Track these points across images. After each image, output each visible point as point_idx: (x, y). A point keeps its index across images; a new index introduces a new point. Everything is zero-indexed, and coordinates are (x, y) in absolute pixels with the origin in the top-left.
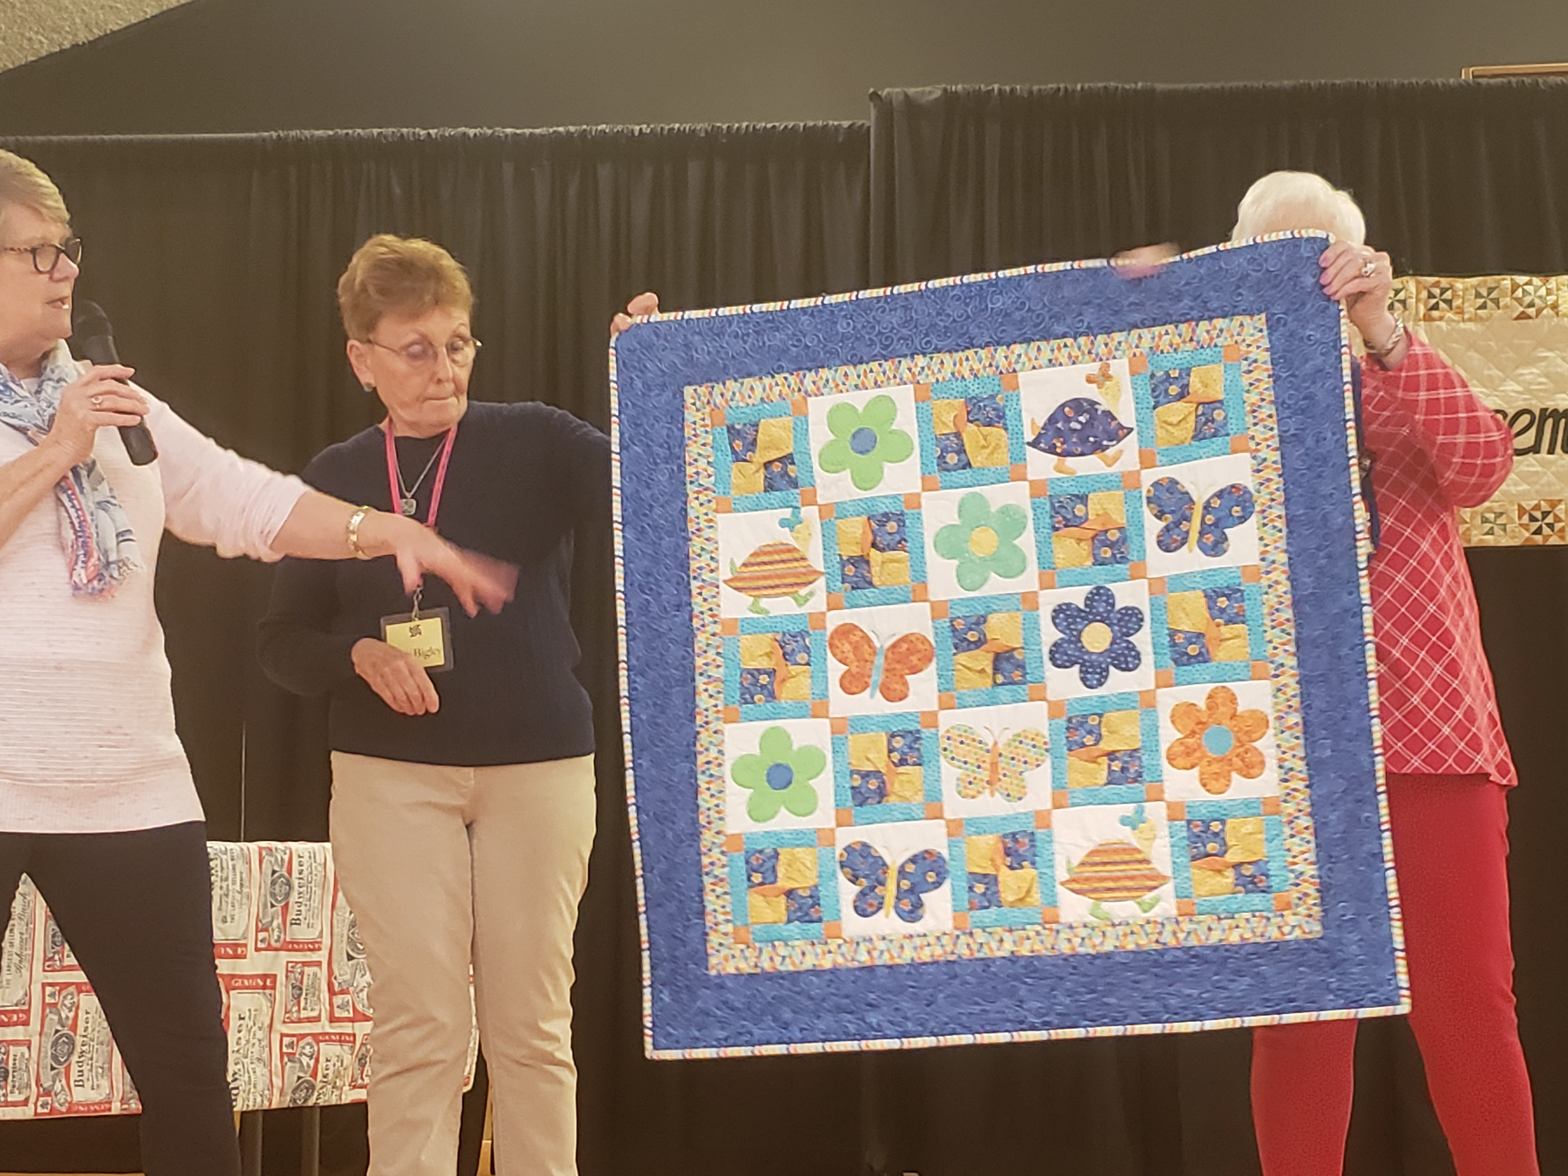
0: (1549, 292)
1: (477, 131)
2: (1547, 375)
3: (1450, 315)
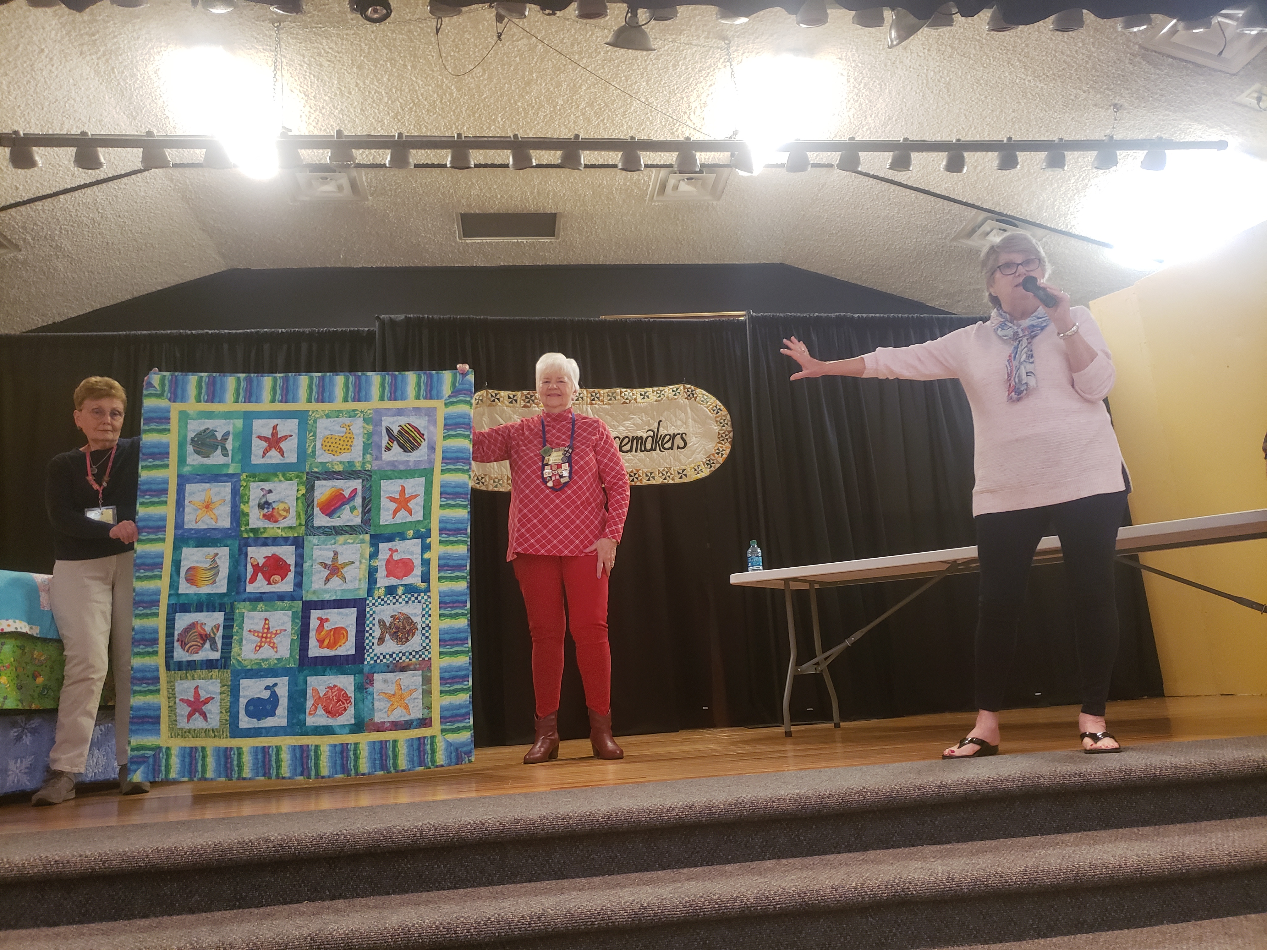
1: (213, 331)
2: (634, 424)
3: (599, 402)
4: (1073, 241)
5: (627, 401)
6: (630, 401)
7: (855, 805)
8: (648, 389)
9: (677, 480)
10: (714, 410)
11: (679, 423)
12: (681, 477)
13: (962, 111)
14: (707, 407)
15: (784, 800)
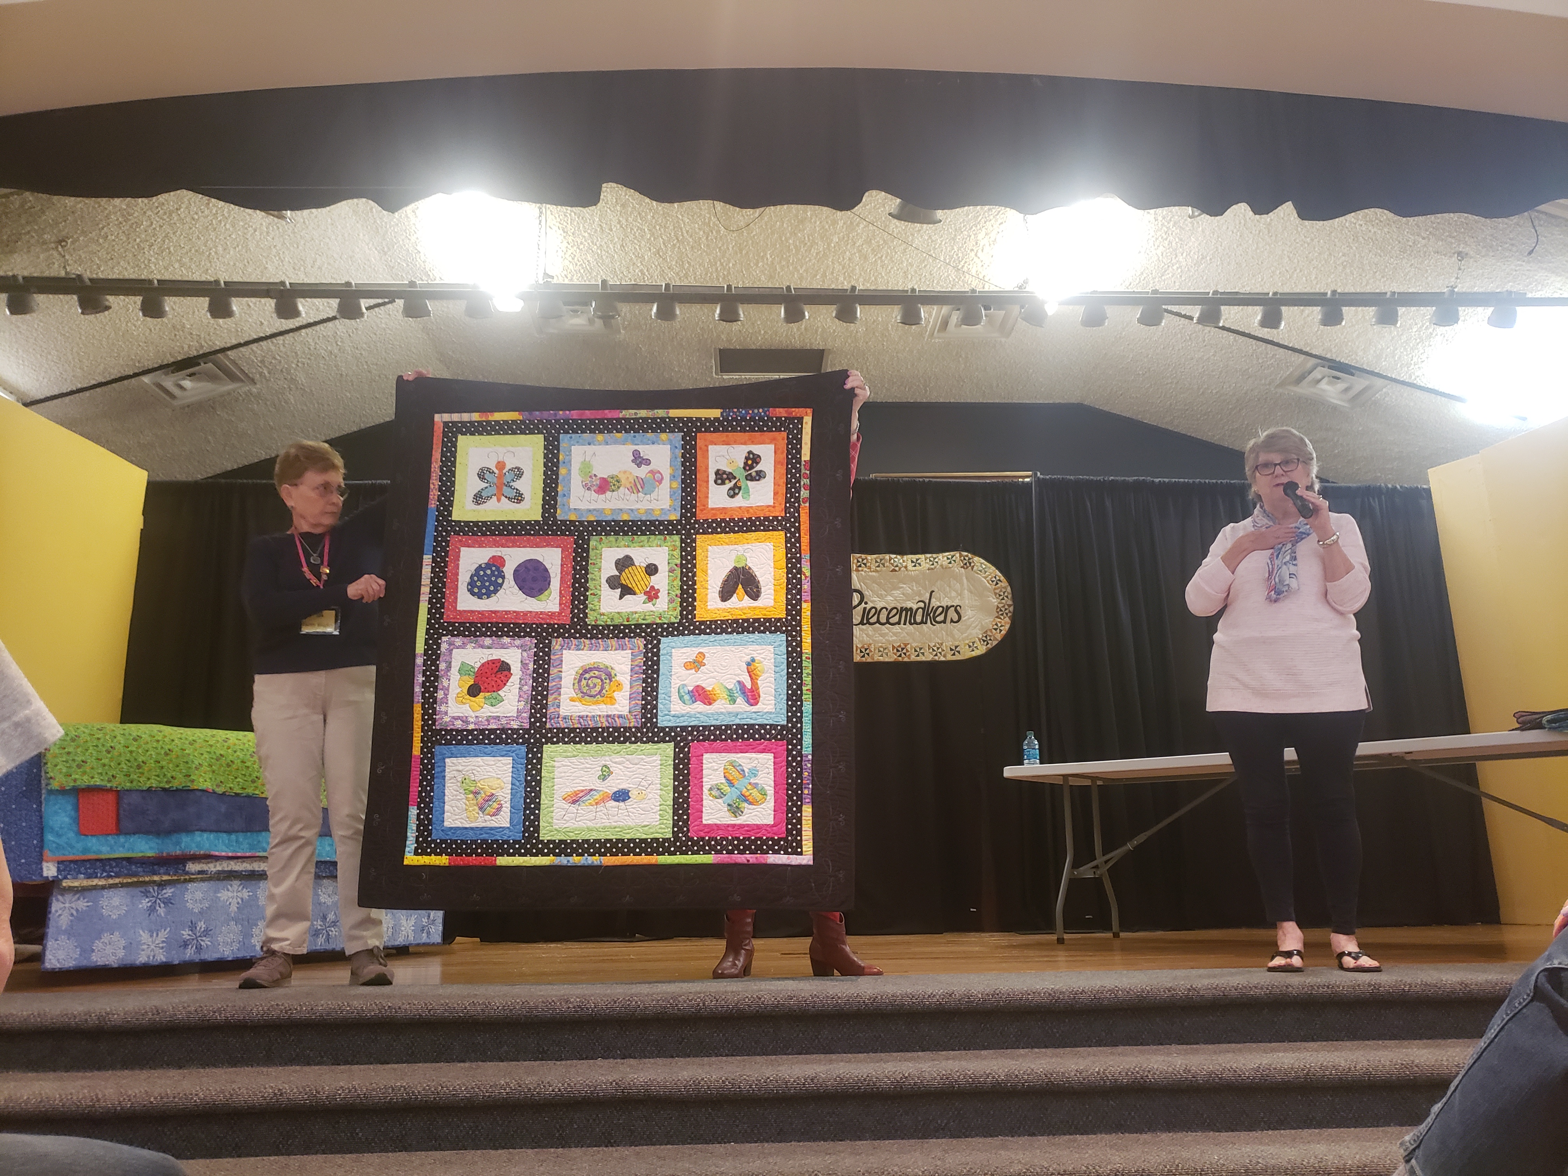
0: (904, 561)
2: (903, 594)
3: (865, 569)
4: (1418, 393)
5: (897, 569)
6: (900, 569)
7: (1106, 1002)
8: (920, 556)
9: (950, 658)
10: (993, 581)
11: (954, 594)
12: (954, 654)
13: (1285, 252)
14: (985, 578)
15: (1039, 993)
